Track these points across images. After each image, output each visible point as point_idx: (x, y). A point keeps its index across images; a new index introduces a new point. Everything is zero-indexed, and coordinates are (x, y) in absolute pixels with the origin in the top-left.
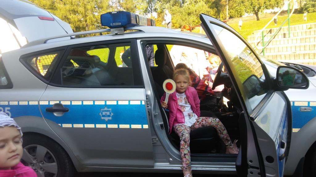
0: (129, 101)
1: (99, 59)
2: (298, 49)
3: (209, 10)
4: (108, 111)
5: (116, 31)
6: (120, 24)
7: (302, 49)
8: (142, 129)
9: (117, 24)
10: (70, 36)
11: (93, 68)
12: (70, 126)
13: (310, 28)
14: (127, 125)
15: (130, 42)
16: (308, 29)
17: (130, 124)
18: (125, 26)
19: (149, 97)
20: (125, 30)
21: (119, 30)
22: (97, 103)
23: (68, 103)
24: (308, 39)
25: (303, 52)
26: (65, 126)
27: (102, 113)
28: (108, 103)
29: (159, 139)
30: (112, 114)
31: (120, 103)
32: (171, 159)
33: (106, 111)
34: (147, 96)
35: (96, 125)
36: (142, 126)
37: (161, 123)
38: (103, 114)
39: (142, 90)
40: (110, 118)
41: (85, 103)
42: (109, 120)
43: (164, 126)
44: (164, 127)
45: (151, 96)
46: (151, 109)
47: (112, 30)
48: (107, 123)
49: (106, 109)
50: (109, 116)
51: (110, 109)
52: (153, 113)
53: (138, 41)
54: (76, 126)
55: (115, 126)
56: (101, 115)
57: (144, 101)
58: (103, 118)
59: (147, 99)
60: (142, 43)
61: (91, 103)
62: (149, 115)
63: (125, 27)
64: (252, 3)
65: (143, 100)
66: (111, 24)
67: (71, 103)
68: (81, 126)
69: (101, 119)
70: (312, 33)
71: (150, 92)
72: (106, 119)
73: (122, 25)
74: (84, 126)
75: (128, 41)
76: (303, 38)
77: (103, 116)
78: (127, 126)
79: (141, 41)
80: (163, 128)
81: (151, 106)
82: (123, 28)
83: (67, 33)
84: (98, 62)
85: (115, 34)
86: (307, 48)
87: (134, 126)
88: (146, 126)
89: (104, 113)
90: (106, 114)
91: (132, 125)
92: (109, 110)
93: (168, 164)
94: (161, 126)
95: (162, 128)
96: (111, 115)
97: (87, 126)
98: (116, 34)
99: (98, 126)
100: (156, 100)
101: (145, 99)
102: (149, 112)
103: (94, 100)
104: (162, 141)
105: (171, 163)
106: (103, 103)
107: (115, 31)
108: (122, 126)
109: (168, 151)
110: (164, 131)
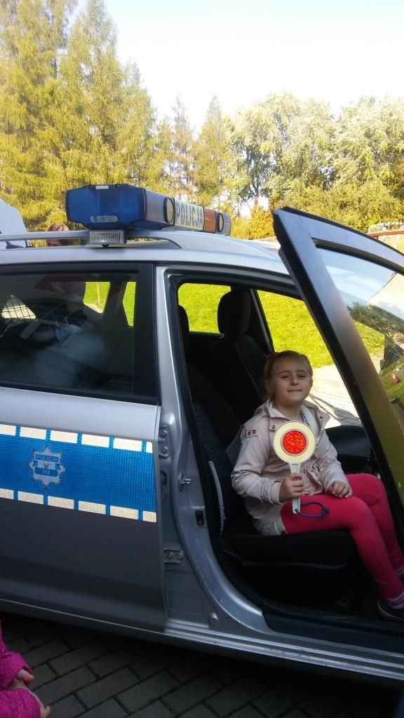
0: (112, 437)
4: (51, 459)
6: (115, 219)
8: (140, 523)
9: (108, 219)
14: (99, 505)
17: (108, 503)
19: (170, 433)
20: (127, 238)
22: (26, 433)
27: (36, 463)
28: (56, 436)
29: (187, 556)
30: (62, 469)
31: (88, 440)
32: (215, 616)
33: (46, 458)
34: (163, 427)
35: (19, 492)
36: (140, 515)
37: (198, 508)
38: (39, 466)
40: (56, 480)
42: (51, 484)
43: (205, 516)
44: (205, 521)
45: (175, 428)
48: (47, 491)
49: (47, 452)
50: (53, 473)
51: (59, 455)
52: (178, 477)
53: (160, 271)
55: (67, 504)
56: (34, 468)
57: (154, 442)
58: (36, 476)
60: (169, 276)
61: (10, 431)
62: (164, 482)
63: (132, 230)
65: (149, 441)
66: (92, 219)
69: (32, 479)
72: (46, 480)
73: (121, 224)
77: (39, 471)
78: (99, 509)
79: (167, 272)
80: (203, 523)
82: (122, 232)
85: (102, 246)
87: (117, 511)
88: (150, 517)
89: (41, 464)
90: (46, 466)
91: (112, 507)
92: (54, 455)
93: (206, 626)
94: (199, 515)
96: (59, 472)
98: (106, 247)
99: (24, 496)
101: (157, 438)
102: (163, 473)
103: (19, 422)
104: (195, 562)
105: (213, 625)
106: (40, 434)
107: (100, 238)
108: (86, 506)
109: (209, 590)
110: (205, 531)
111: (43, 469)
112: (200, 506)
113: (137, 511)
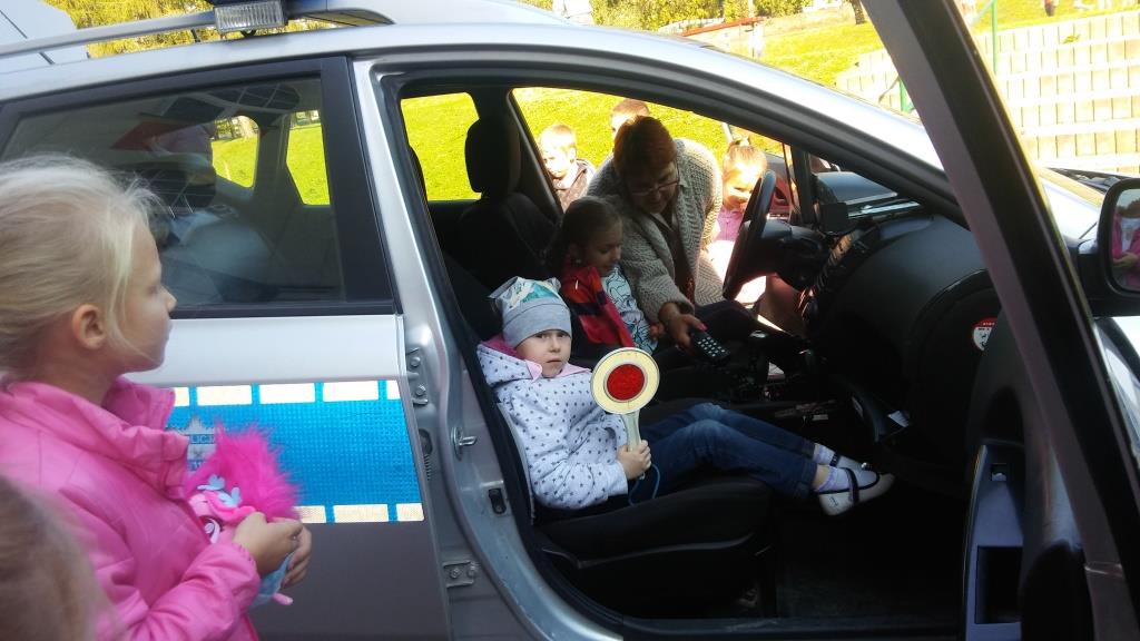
0: (319, 383)
4: (206, 439)
5: (239, 21)
7: (1048, 117)
13: (1070, 40)
14: (313, 507)
15: (315, 74)
16: (1065, 42)
17: (330, 501)
19: (426, 361)
20: (289, 17)
21: (260, 15)
24: (1068, 82)
25: (1053, 131)
28: (208, 397)
29: (486, 570)
31: (271, 395)
33: (197, 439)
34: (412, 351)
36: (392, 512)
37: (491, 484)
39: (387, 324)
43: (505, 496)
46: (435, 420)
47: (223, 13)
49: (196, 428)
52: (451, 436)
53: (362, 70)
59: (411, 367)
60: (379, 77)
62: (427, 449)
65: (391, 378)
70: (1082, 57)
71: (429, 333)
75: (307, 67)
78: (313, 514)
79: (375, 69)
80: (504, 509)
81: (437, 404)
82: (277, 4)
86: (1067, 115)
87: (348, 513)
88: (411, 512)
90: (199, 454)
92: (210, 431)
94: (495, 497)
95: (500, 510)
98: (249, 36)
101: (404, 372)
102: (424, 433)
110: (508, 523)
111: (193, 461)
112: (496, 480)
113: (384, 507)
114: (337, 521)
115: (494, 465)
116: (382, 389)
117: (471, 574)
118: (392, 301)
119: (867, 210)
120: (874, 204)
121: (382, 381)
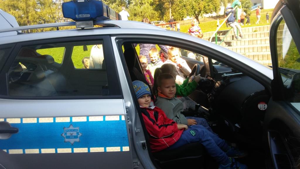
0: (104, 116)
1: (53, 59)
2: (247, 51)
3: (154, 12)
5: (82, 25)
6: (89, 16)
7: (251, 50)
8: (121, 152)
9: (85, 16)
10: (17, 31)
11: (45, 70)
12: (20, 151)
13: (255, 31)
14: (101, 148)
15: (102, 39)
16: (254, 32)
17: (105, 146)
18: (95, 20)
19: (129, 110)
20: (94, 24)
21: (88, 24)
22: (59, 120)
23: (17, 121)
24: (255, 42)
25: (252, 54)
26: (12, 152)
27: (66, 133)
28: (75, 120)
30: (80, 134)
31: (91, 119)
33: (71, 130)
34: (127, 108)
35: (58, 149)
36: (121, 149)
38: (67, 135)
39: (121, 101)
40: (77, 140)
41: (42, 120)
43: (146, 145)
44: (146, 147)
45: (131, 109)
47: (78, 23)
48: (73, 146)
49: (71, 128)
50: (76, 137)
52: (135, 129)
53: (113, 39)
54: (28, 151)
55: (85, 150)
56: (65, 136)
57: (125, 115)
60: (117, 41)
61: (50, 120)
64: (193, 7)
65: (123, 115)
66: (77, 16)
67: (22, 121)
68: (36, 151)
69: (65, 142)
70: (258, 36)
71: (130, 104)
72: (72, 141)
73: (92, 18)
74: (40, 151)
75: (99, 37)
76: (251, 41)
77: (68, 137)
78: (101, 150)
79: (116, 39)
81: (132, 121)
82: (92, 22)
83: (13, 27)
84: (52, 64)
85: (81, 29)
86: (255, 50)
87: (110, 149)
88: (126, 149)
89: (68, 134)
90: (72, 134)
91: (107, 148)
92: (75, 128)
94: (143, 145)
95: (144, 148)
96: (79, 136)
97: (44, 151)
98: (83, 29)
99: (60, 151)
100: (138, 113)
101: (126, 113)
102: (129, 129)
103: (55, 115)
106: (67, 120)
108: (93, 150)
110: (146, 152)
111: (70, 136)
112: (144, 141)
113: (119, 147)
114: (107, 151)
115: (143, 137)
116: (120, 118)
117: (138, 165)
118: (121, 96)
119: (225, 75)
120: (226, 73)
121: (120, 116)
